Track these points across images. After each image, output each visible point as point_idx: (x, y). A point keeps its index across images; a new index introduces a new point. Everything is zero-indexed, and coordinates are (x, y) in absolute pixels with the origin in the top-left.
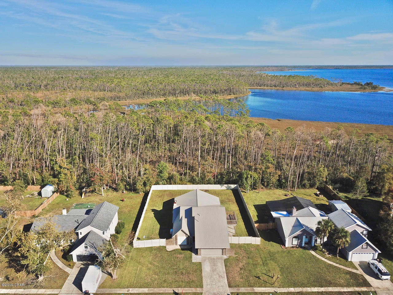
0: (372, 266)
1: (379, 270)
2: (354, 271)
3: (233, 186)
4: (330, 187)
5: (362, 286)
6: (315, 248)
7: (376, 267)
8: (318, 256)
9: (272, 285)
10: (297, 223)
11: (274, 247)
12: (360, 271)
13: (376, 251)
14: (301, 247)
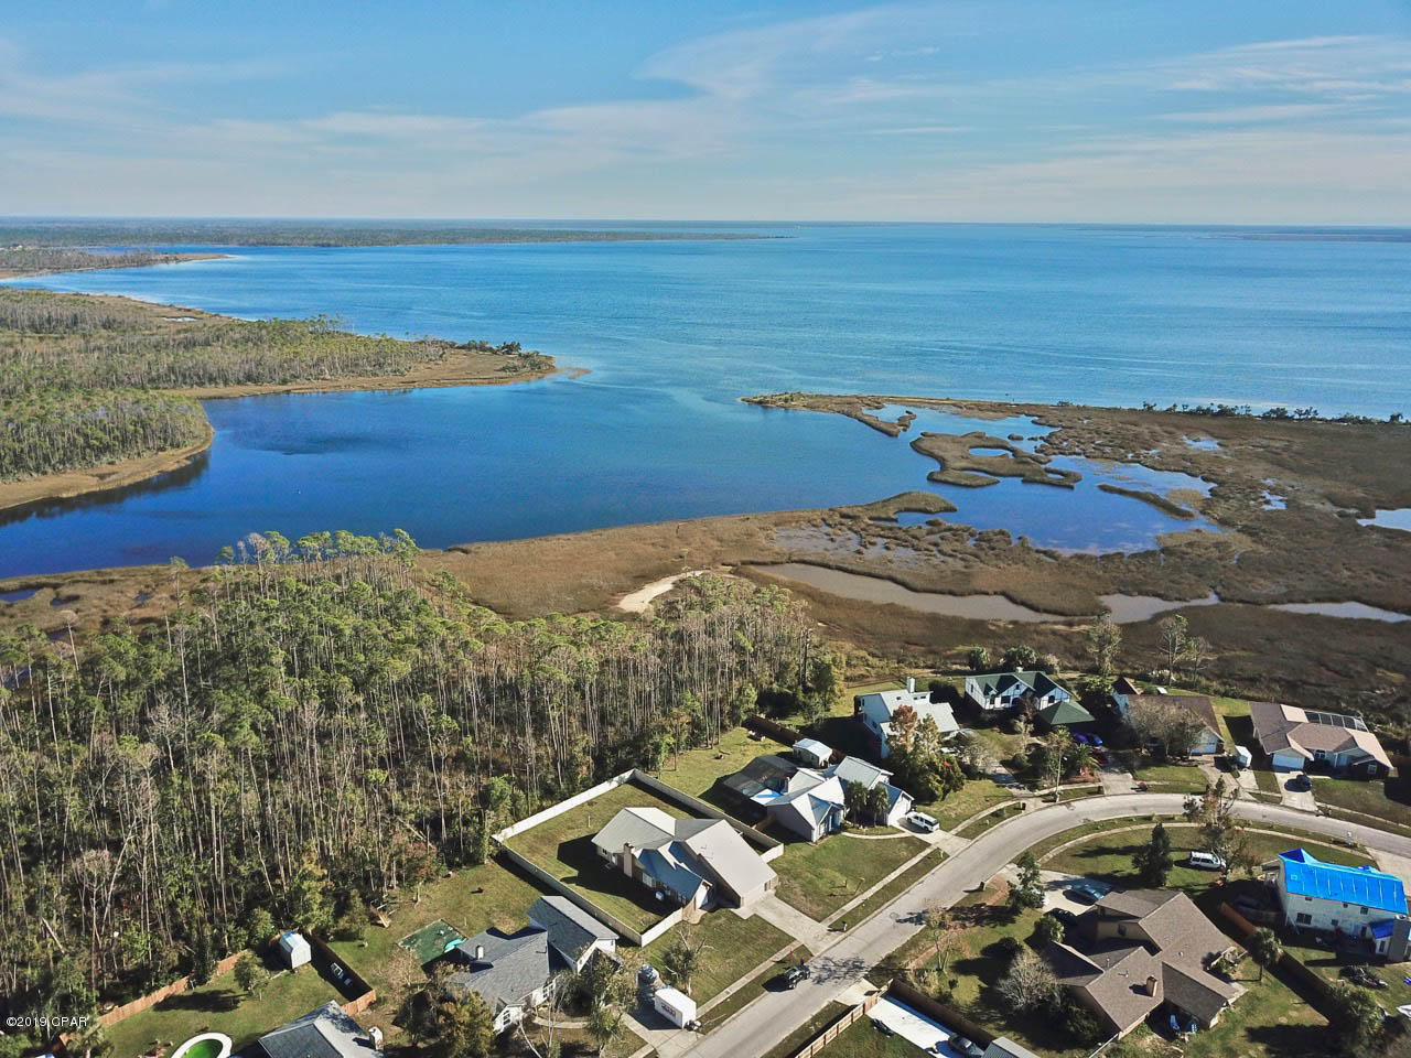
0: (914, 821)
1: (927, 822)
2: (903, 835)
3: (627, 775)
4: (763, 716)
5: (924, 849)
6: (843, 828)
7: (922, 820)
8: (852, 835)
9: (854, 896)
10: (815, 801)
11: (802, 850)
12: (908, 833)
13: (908, 799)
14: (830, 833)
